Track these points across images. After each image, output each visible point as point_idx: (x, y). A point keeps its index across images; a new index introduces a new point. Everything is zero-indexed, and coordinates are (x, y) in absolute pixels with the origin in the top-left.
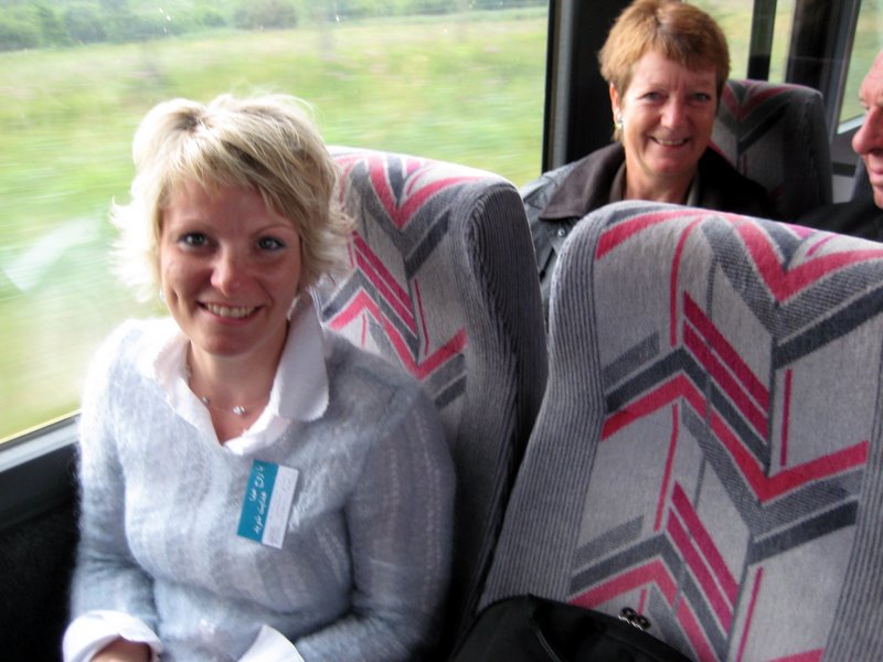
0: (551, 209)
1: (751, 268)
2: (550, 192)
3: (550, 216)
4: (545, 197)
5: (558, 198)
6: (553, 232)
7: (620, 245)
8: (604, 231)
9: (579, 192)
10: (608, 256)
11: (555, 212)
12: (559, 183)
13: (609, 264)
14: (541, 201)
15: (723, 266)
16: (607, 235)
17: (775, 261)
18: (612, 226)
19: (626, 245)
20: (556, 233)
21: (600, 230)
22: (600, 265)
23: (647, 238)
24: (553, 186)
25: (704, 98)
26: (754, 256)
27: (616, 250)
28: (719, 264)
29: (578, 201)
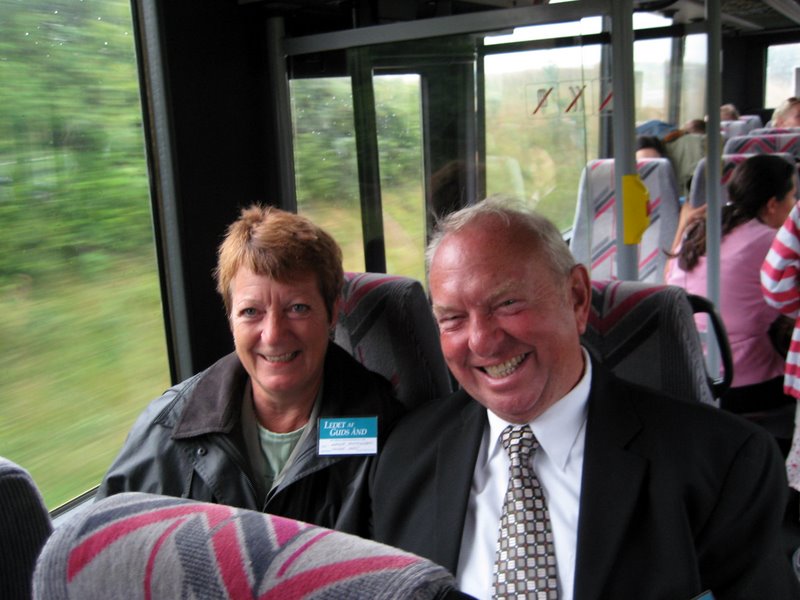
0: (184, 426)
1: (222, 593)
2: (179, 407)
3: (183, 435)
4: (175, 415)
5: (189, 415)
6: (191, 451)
7: (89, 565)
8: (74, 546)
9: (212, 406)
10: (78, 577)
11: (189, 430)
12: (187, 397)
13: (82, 587)
14: (172, 420)
15: (195, 590)
16: (76, 551)
17: (245, 584)
18: (85, 538)
19: (96, 563)
20: (196, 451)
21: (70, 544)
22: (73, 588)
23: (117, 554)
24: (182, 401)
25: (304, 308)
26: (224, 577)
28: (190, 588)
29: (213, 415)
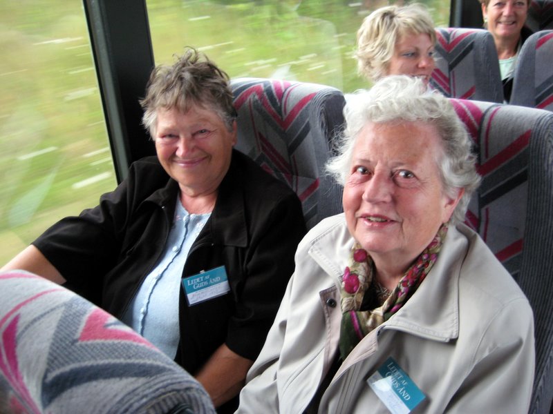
10: (541, 47)
13: (541, 50)
16: (540, 40)
22: (538, 51)
27: (544, 45)
